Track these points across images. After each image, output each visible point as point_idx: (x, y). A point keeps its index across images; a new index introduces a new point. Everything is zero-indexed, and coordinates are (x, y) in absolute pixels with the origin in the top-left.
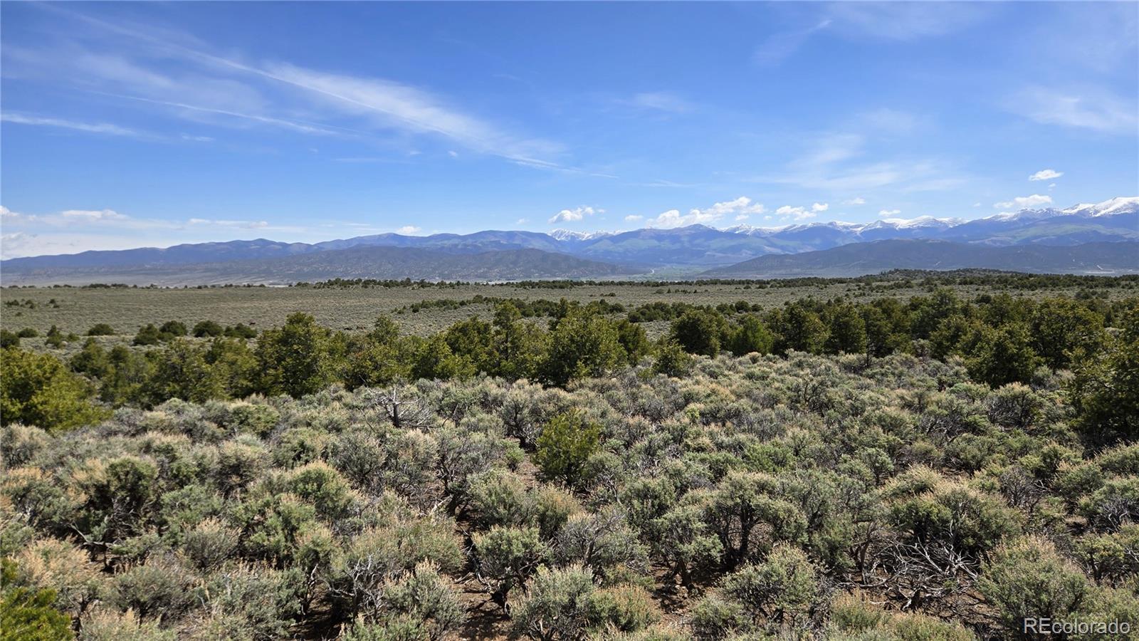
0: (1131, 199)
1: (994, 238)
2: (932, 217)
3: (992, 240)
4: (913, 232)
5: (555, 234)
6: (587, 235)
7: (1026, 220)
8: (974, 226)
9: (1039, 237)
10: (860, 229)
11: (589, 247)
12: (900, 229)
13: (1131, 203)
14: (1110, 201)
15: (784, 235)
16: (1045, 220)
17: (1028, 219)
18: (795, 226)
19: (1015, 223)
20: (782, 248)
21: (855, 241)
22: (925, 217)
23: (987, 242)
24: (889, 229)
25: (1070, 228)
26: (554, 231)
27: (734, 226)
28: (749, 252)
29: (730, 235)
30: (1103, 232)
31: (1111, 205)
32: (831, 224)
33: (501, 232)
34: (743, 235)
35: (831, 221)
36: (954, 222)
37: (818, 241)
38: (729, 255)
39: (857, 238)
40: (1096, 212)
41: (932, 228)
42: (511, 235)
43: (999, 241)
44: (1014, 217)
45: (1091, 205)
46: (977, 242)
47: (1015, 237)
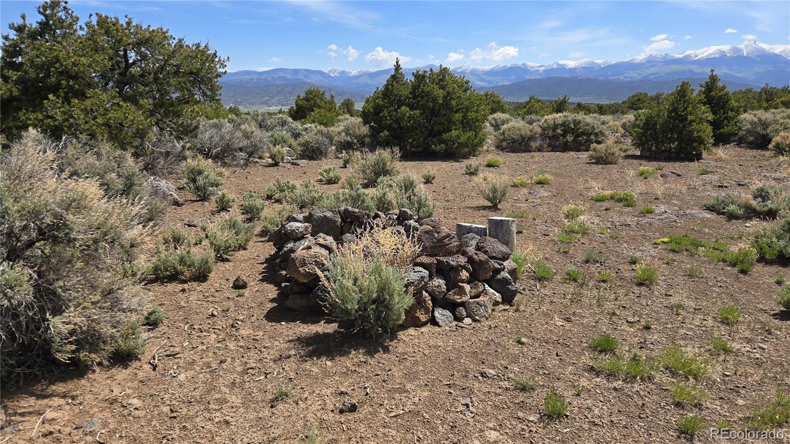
0: (719, 47)
1: (626, 75)
2: (590, 60)
3: (625, 77)
4: (577, 71)
5: (330, 71)
6: (354, 72)
7: (651, 62)
8: (617, 66)
9: (655, 74)
10: (543, 68)
11: (353, 81)
12: (569, 68)
13: (718, 50)
14: (706, 48)
15: (491, 73)
16: (661, 62)
17: (652, 61)
18: (498, 66)
19: (644, 64)
20: (488, 82)
21: (539, 77)
22: (586, 59)
23: (621, 78)
24: (562, 68)
25: (675, 68)
26: (329, 69)
27: (458, 66)
30: (696, 70)
31: (706, 51)
32: (524, 64)
33: (288, 69)
35: (524, 63)
36: (605, 63)
37: (513, 77)
39: (540, 74)
40: (696, 56)
41: (590, 68)
42: (296, 72)
43: (629, 77)
44: (643, 60)
45: (693, 52)
46: (615, 78)
47: (640, 74)
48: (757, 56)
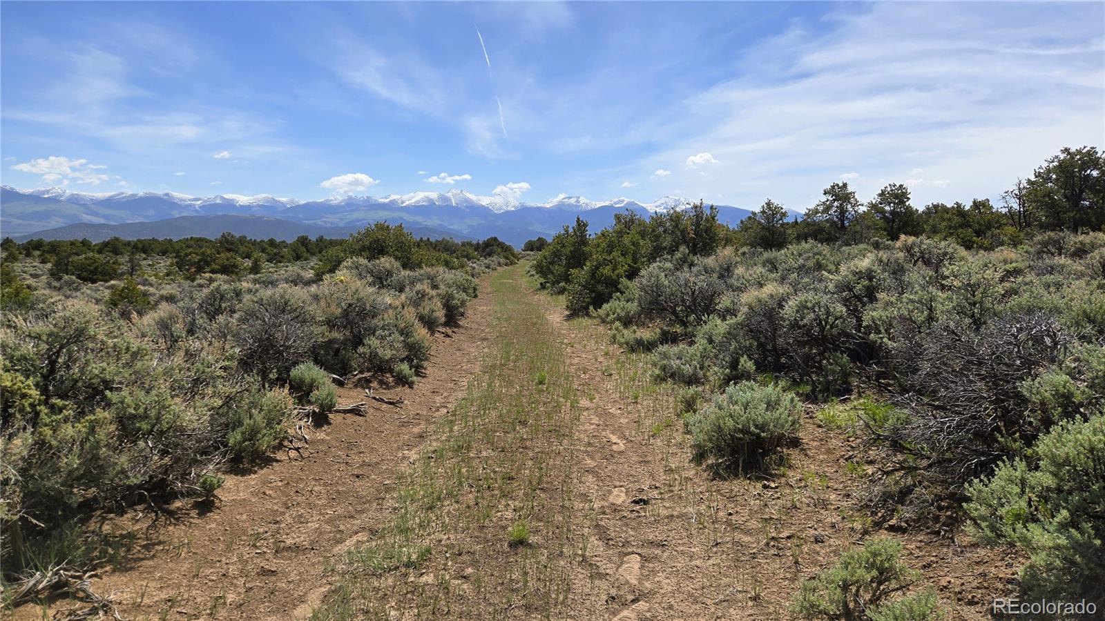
0: (426, 194)
1: (324, 219)
2: (271, 196)
3: (323, 221)
4: (253, 209)
7: (351, 205)
8: (308, 206)
9: (360, 220)
10: (199, 202)
12: (240, 205)
13: (426, 197)
14: (412, 194)
15: (109, 203)
16: (364, 206)
17: (353, 204)
18: (123, 193)
19: (343, 207)
20: (105, 217)
21: (194, 214)
22: (264, 195)
23: (319, 222)
24: (230, 204)
28: (61, 220)
29: (35, 198)
30: (407, 219)
31: (413, 198)
32: (167, 195)
34: (54, 200)
35: (166, 192)
36: (291, 202)
37: (151, 212)
38: (33, 223)
39: (197, 211)
40: (403, 202)
41: (271, 206)
43: (329, 222)
44: (342, 202)
46: (310, 222)
47: (342, 219)
48: (467, 207)
